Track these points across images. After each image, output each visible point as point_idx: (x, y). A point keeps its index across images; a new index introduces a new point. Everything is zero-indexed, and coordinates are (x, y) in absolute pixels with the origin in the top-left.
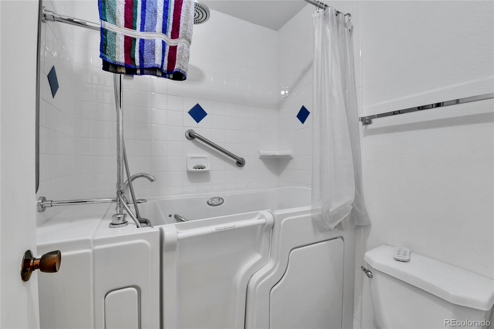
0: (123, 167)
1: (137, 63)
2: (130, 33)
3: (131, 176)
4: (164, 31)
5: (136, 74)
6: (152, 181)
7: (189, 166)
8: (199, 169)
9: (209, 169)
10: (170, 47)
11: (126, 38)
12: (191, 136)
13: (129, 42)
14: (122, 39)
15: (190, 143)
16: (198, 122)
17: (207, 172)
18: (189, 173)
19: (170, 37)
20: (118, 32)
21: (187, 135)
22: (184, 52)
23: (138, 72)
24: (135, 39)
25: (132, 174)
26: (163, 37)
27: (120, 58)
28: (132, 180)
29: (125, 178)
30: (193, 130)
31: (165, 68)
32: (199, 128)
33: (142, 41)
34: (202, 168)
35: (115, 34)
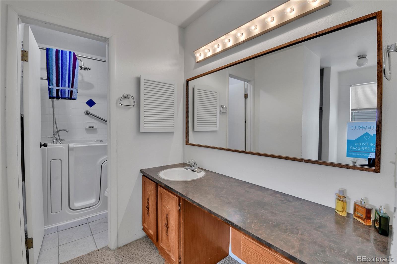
0: (55, 127)
1: (60, 96)
2: (58, 88)
3: (58, 130)
4: (69, 87)
5: (60, 99)
6: (67, 132)
7: (86, 127)
8: (91, 127)
9: (96, 128)
10: (71, 91)
11: (56, 89)
12: (87, 113)
13: (57, 91)
14: (55, 90)
15: (87, 116)
16: (91, 107)
17: (95, 129)
18: (86, 129)
19: (71, 88)
20: (54, 88)
21: (85, 112)
22: (75, 93)
23: (60, 98)
24: (59, 90)
25: (58, 129)
26: (68, 89)
27: (55, 95)
28: (59, 131)
29: (56, 131)
30: (88, 111)
31: (69, 97)
32: (92, 110)
33: (61, 90)
34: (92, 127)
35: (53, 89)
